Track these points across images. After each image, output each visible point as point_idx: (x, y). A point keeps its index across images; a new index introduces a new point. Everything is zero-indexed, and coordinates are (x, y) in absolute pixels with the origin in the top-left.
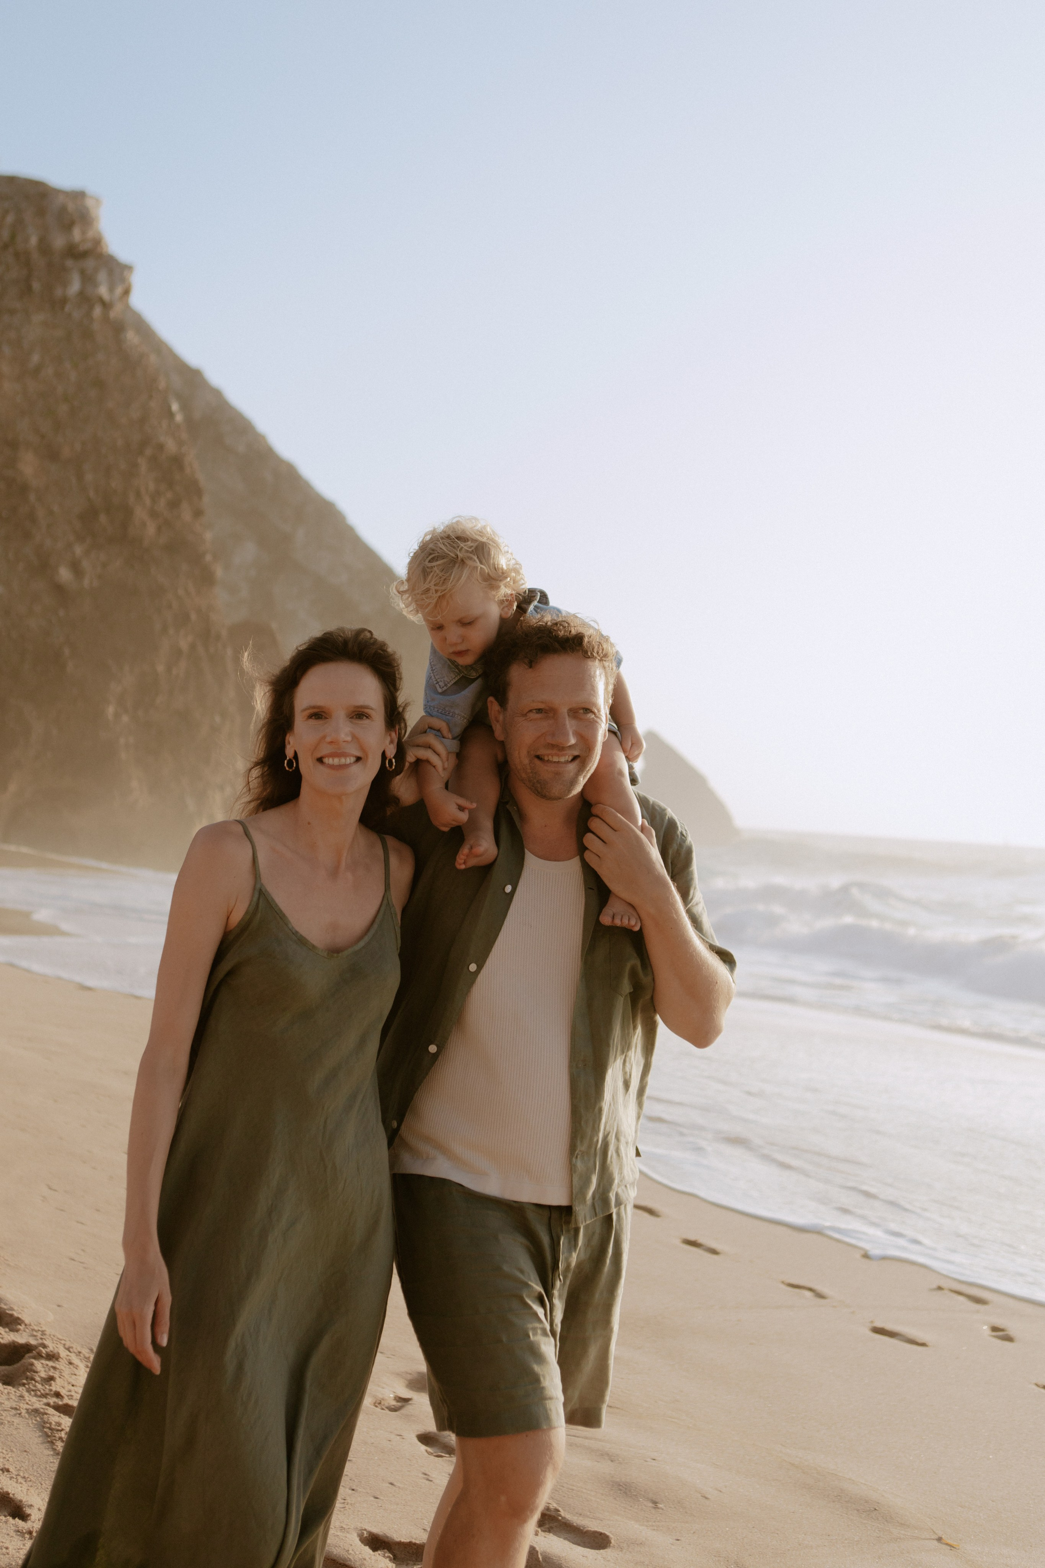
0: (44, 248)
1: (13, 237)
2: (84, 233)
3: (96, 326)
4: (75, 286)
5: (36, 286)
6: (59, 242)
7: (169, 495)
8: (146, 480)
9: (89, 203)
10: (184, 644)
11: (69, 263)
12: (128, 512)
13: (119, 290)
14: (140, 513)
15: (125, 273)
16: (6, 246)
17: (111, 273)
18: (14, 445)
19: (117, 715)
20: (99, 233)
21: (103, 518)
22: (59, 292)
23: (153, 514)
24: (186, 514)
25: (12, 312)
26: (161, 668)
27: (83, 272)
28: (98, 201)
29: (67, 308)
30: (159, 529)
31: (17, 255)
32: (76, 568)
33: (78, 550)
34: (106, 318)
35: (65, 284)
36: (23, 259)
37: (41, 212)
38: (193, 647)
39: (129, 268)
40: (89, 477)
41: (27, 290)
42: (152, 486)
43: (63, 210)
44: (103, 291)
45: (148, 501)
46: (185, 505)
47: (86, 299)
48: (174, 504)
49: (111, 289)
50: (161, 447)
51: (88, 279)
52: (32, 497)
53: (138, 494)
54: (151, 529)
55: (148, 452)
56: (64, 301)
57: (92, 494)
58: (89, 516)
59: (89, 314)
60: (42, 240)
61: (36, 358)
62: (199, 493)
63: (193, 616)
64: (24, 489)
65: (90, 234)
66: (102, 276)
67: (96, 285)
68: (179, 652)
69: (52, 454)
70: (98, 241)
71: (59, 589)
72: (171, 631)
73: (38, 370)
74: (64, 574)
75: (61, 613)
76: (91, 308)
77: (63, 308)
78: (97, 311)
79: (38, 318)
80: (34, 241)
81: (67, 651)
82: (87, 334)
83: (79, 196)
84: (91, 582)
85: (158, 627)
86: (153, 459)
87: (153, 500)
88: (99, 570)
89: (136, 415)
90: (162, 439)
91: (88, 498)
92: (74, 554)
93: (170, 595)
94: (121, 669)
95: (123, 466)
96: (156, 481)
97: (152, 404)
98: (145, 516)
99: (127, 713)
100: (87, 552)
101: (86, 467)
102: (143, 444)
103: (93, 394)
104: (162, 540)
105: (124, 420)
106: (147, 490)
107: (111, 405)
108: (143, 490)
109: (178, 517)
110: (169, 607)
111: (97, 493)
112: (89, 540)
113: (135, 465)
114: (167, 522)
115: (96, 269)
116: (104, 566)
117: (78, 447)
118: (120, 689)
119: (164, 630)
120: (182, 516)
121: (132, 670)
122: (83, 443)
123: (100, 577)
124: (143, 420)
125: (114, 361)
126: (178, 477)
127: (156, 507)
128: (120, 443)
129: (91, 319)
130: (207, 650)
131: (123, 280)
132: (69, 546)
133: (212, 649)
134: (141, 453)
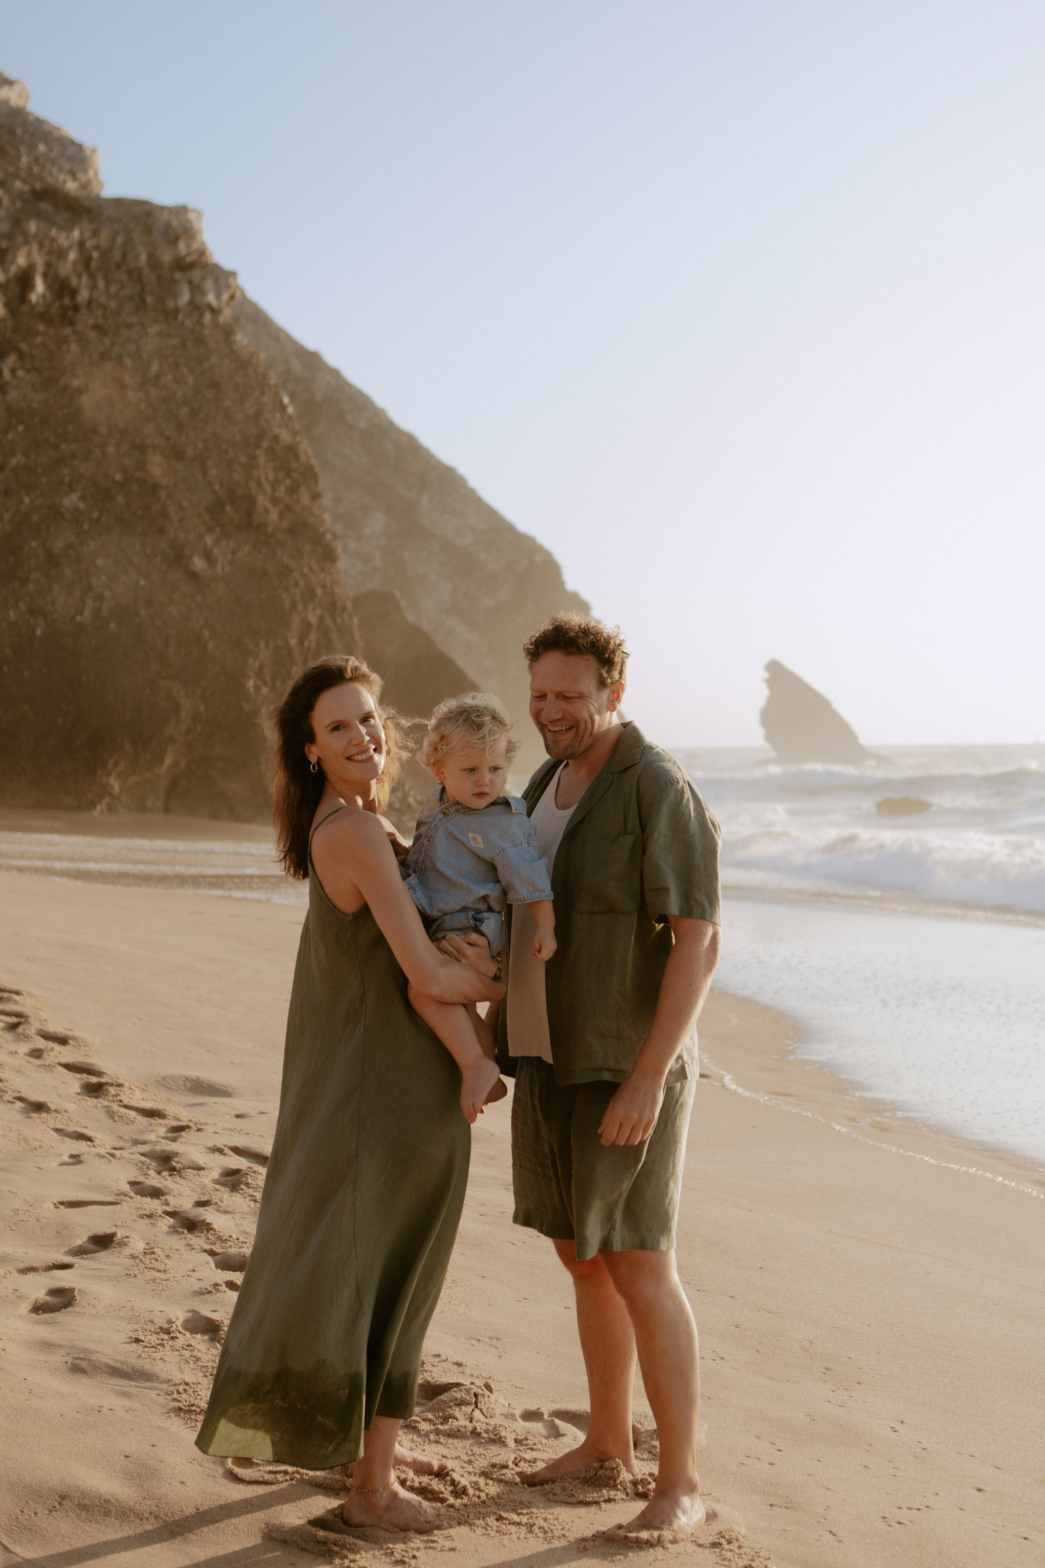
0: (154, 264)
1: (124, 256)
2: (188, 246)
3: (207, 332)
4: (185, 297)
5: (149, 300)
6: (166, 257)
7: (288, 482)
8: (265, 471)
9: (191, 216)
10: (313, 619)
11: (178, 275)
12: (251, 500)
13: (226, 296)
14: (262, 501)
15: (231, 280)
16: (119, 266)
17: (216, 281)
18: (142, 449)
19: (257, 688)
20: (203, 244)
21: (228, 508)
22: (170, 304)
23: (275, 501)
24: (305, 499)
25: (130, 326)
26: (293, 642)
27: (190, 283)
28: (199, 214)
29: (180, 317)
30: (281, 514)
31: (129, 273)
32: (208, 556)
33: (209, 540)
34: (215, 324)
35: (176, 296)
36: (136, 276)
37: (148, 230)
38: (321, 619)
39: (233, 274)
40: (213, 472)
41: (141, 305)
42: (271, 475)
43: (168, 225)
44: (211, 298)
45: (269, 490)
46: (303, 490)
47: (196, 308)
48: (293, 490)
49: (218, 296)
50: (276, 438)
51: (196, 289)
52: (163, 495)
53: (259, 484)
54: (274, 516)
55: (265, 444)
56: (176, 311)
57: (217, 487)
58: (215, 508)
59: (199, 322)
60: (150, 256)
61: (155, 367)
62: (315, 477)
63: (319, 592)
64: (155, 488)
65: (195, 246)
66: (209, 285)
67: (203, 293)
68: (309, 626)
69: (178, 454)
70: (202, 252)
71: (194, 576)
72: (300, 607)
73: (158, 377)
74: (198, 563)
75: (199, 598)
76: (202, 315)
77: (176, 318)
78: (208, 317)
79: (154, 329)
80: (143, 257)
81: (206, 633)
82: (200, 341)
83: (182, 210)
84: (223, 568)
85: (287, 604)
86: (270, 450)
87: (273, 488)
88: (230, 557)
89: (251, 411)
90: (277, 431)
91: (214, 491)
92: (205, 544)
93: (296, 574)
94: (257, 645)
95: (243, 459)
96: (275, 470)
97: (265, 399)
98: (267, 504)
99: (265, 683)
100: (217, 541)
101: (210, 463)
102: (260, 437)
103: (210, 395)
104: (285, 524)
105: (240, 417)
106: (267, 479)
107: (227, 403)
108: (263, 480)
109: (298, 501)
110: (296, 585)
111: (221, 486)
112: (218, 530)
113: (254, 457)
114: (287, 507)
115: (203, 279)
116: (234, 553)
117: (200, 445)
118: (257, 664)
119: (294, 606)
120: (302, 500)
121: (267, 645)
122: (205, 442)
123: (231, 563)
124: (258, 415)
125: (226, 362)
126: (294, 465)
127: (277, 494)
128: (238, 438)
129: (202, 325)
130: (335, 622)
131: (228, 286)
132: (200, 537)
133: (339, 621)
134: (258, 446)
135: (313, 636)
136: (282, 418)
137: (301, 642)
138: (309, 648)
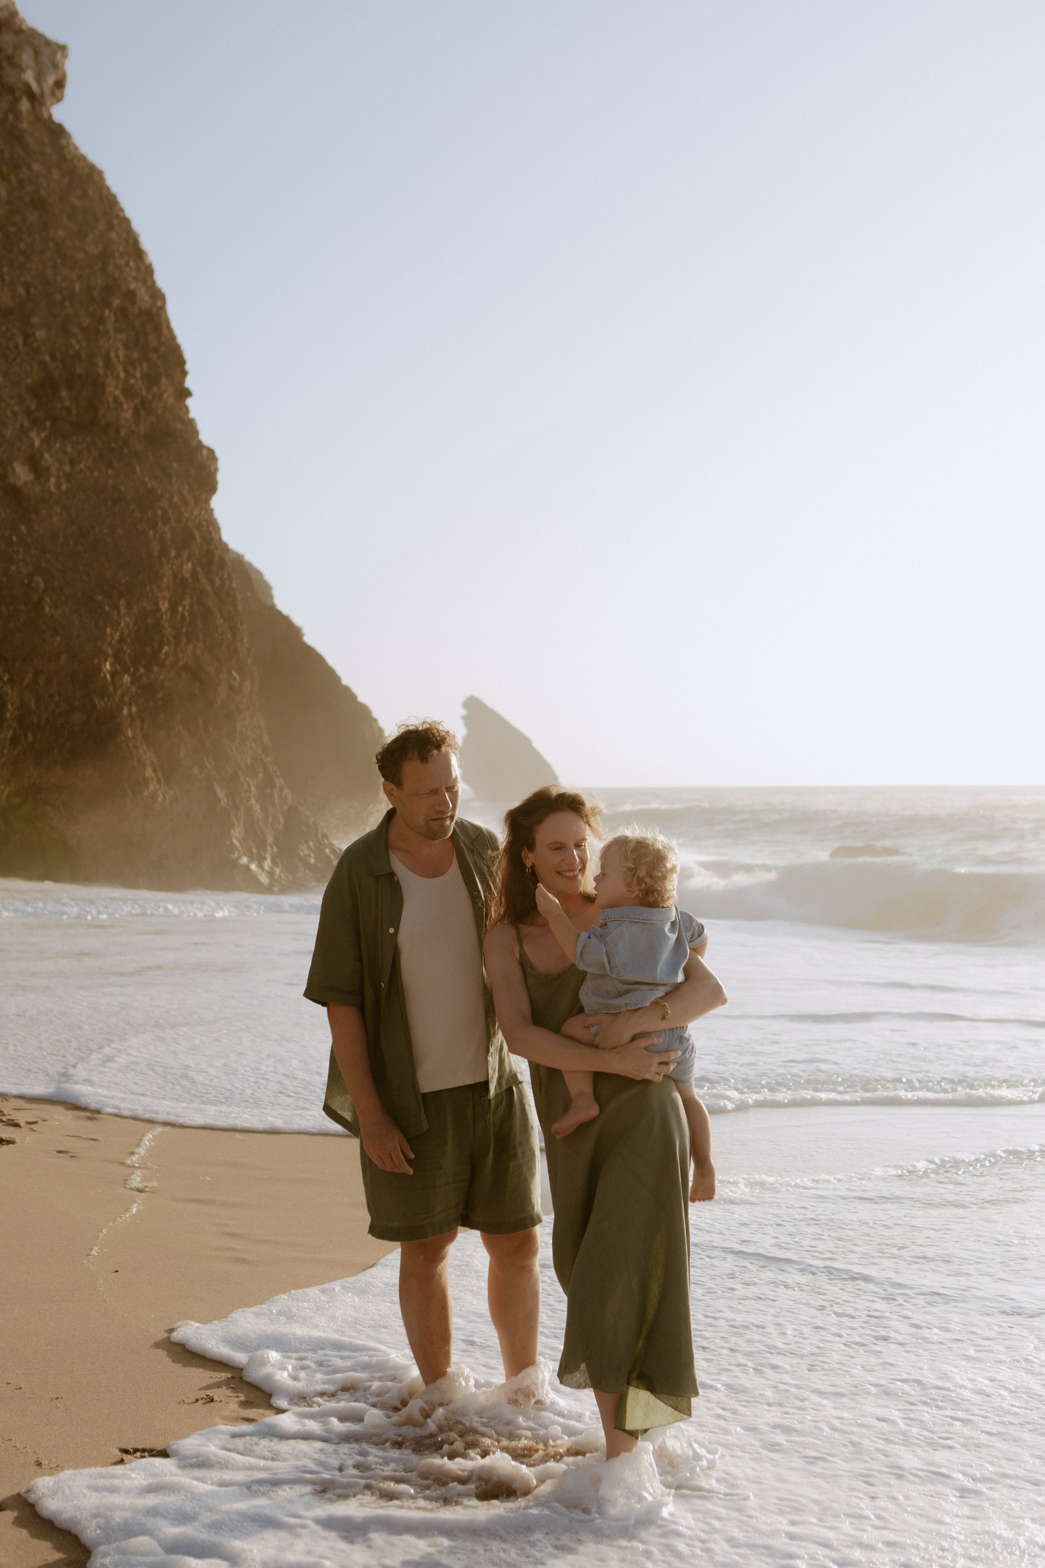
3: (24, 126)
7: (145, 366)
8: (115, 343)
12: (98, 385)
13: (51, 80)
14: (113, 389)
15: (59, 56)
17: (37, 53)
19: (114, 674)
21: (64, 394)
23: (128, 392)
26: (164, 606)
30: (136, 412)
32: (34, 463)
33: (37, 438)
34: (38, 121)
39: (63, 48)
40: (41, 334)
42: (121, 353)
44: (29, 76)
45: (120, 373)
46: (164, 381)
47: (7, 87)
48: (151, 380)
49: (40, 77)
50: (131, 295)
53: (107, 360)
54: (128, 414)
55: (116, 303)
57: (47, 358)
58: (44, 391)
59: (14, 109)
63: (194, 534)
66: (26, 57)
67: (18, 69)
68: (182, 583)
71: (15, 493)
72: (173, 554)
74: (22, 474)
75: (23, 528)
76: (17, 101)
78: (25, 105)
81: (40, 582)
82: (15, 136)
84: (58, 486)
85: (156, 548)
86: (122, 312)
87: (126, 371)
88: (67, 468)
89: (95, 250)
90: (133, 286)
91: (42, 363)
92: (32, 444)
93: (164, 503)
94: (116, 606)
95: (86, 321)
96: (126, 347)
97: (113, 235)
98: (117, 393)
99: (127, 671)
100: (46, 441)
101: (35, 320)
102: (109, 290)
103: (33, 217)
104: (142, 430)
105: (81, 255)
106: (117, 356)
107: (61, 233)
108: (113, 355)
109: (160, 397)
110: (166, 520)
111: (53, 358)
112: (48, 424)
113: (102, 321)
114: (143, 403)
115: (16, 47)
116: (72, 463)
117: (21, 290)
118: (117, 636)
119: (164, 553)
120: (165, 396)
121: (129, 606)
122: (27, 286)
123: (69, 477)
124: (105, 256)
125: (56, 174)
126: (154, 343)
127: (132, 381)
128: (77, 287)
129: (18, 116)
130: (212, 582)
131: (56, 66)
132: (23, 432)
133: (218, 582)
134: (108, 305)
135: (187, 602)
136: (138, 268)
137: (173, 609)
138: (183, 618)
